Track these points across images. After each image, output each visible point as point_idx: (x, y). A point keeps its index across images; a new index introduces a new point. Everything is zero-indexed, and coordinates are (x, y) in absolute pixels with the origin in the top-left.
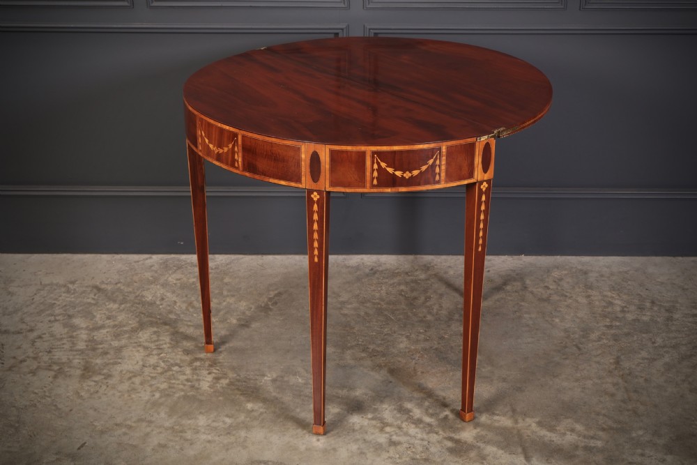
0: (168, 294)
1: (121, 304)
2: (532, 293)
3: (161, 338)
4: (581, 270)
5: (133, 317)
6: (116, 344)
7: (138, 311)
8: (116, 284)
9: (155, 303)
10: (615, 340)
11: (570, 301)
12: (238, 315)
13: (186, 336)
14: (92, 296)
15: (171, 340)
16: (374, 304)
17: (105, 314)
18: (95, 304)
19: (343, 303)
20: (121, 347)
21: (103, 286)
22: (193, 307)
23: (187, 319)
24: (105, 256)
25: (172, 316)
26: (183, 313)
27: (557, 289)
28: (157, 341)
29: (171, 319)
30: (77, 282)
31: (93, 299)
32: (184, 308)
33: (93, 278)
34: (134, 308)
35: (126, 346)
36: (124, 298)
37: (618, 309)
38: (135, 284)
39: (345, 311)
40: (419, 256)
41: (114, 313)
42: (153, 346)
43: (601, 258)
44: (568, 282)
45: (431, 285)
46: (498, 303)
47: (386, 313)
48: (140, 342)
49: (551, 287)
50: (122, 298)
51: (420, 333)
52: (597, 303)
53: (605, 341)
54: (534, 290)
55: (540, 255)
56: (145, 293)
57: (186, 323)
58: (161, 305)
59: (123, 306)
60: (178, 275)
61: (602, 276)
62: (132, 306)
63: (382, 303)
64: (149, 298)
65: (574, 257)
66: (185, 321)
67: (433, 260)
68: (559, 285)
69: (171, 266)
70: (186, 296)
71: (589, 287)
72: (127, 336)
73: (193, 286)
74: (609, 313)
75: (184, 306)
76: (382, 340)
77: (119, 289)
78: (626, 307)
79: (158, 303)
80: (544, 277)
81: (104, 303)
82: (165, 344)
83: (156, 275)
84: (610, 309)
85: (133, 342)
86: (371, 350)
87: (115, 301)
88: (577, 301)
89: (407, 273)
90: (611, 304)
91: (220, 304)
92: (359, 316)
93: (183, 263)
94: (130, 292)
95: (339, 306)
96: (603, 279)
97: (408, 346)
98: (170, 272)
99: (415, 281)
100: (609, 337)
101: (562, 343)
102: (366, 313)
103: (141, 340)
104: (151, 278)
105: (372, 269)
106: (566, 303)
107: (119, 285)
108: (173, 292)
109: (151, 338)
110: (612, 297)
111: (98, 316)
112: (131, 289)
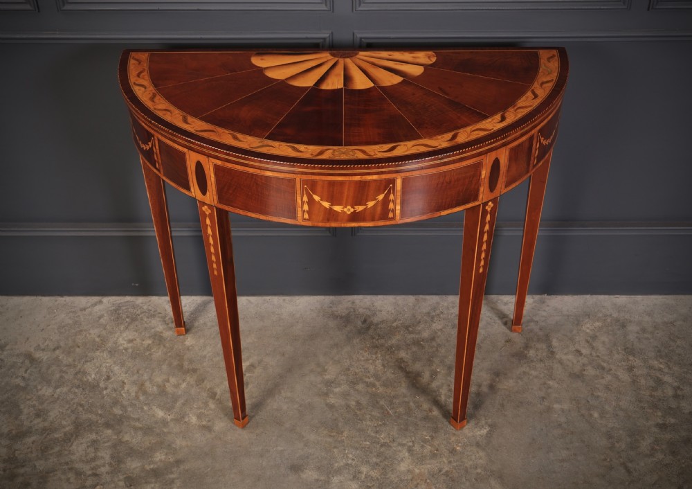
0: (116, 369)
1: (57, 387)
2: (561, 362)
3: (99, 454)
4: (617, 320)
5: (69, 412)
6: (41, 465)
7: (76, 400)
8: (54, 350)
9: (98, 386)
10: (673, 453)
11: (609, 377)
12: (199, 408)
13: (131, 449)
14: (21, 372)
15: (112, 457)
16: (368, 385)
17: (34, 406)
18: (24, 389)
19: (329, 383)
20: (47, 473)
21: (38, 355)
22: (145, 393)
23: (136, 416)
24: (46, 300)
25: (117, 411)
26: (133, 405)
27: (591, 354)
28: (94, 459)
29: (115, 415)
30: (7, 348)
31: (23, 378)
32: (133, 394)
33: (28, 339)
34: (71, 396)
35: (54, 470)
36: (61, 377)
37: (670, 392)
38: (77, 349)
39: (332, 400)
40: (421, 296)
41: (46, 404)
42: (86, 469)
43: (639, 298)
44: (603, 343)
45: (437, 350)
46: (520, 383)
47: (382, 403)
48: (72, 462)
49: (584, 351)
50: (58, 376)
51: (425, 441)
52: (643, 381)
53: (660, 456)
54: (564, 357)
55: (566, 295)
56: (89, 367)
57: (132, 423)
58: (106, 388)
59: (58, 390)
60: (129, 334)
61: (644, 330)
62: (69, 391)
63: (377, 383)
64: (92, 377)
65: (607, 296)
66: (134, 419)
67: (438, 303)
68: (593, 348)
69: (124, 316)
70: (138, 372)
71: (630, 351)
72: (57, 449)
73: (147, 353)
74: (660, 400)
75: (134, 389)
76: (378, 456)
77: (57, 359)
78: (679, 388)
79: (102, 385)
80: (575, 332)
81: (35, 387)
82: (104, 466)
83: (104, 333)
84: (659, 393)
85: (63, 461)
86: (363, 476)
87: (49, 382)
88: (617, 377)
89: (407, 328)
90: (659, 382)
91: (177, 386)
92: (348, 406)
93: (139, 312)
94: (69, 366)
95: (324, 389)
96: (646, 335)
97: (411, 467)
98: (122, 327)
99: (417, 343)
100: (664, 447)
101: (605, 460)
102: (358, 403)
103: (74, 458)
104: (97, 339)
105: (365, 321)
106: (603, 382)
107: (57, 352)
108: (123, 365)
109: (87, 454)
110: (660, 370)
111: (26, 411)
112: (71, 360)
